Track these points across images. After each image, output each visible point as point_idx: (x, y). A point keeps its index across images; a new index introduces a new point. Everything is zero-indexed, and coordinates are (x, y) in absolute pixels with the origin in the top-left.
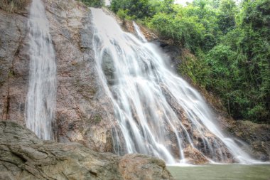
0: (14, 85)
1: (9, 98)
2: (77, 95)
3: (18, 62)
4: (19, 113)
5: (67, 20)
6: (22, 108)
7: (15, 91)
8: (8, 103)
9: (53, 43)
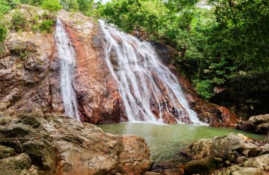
0: (52, 77)
1: (50, 86)
2: (93, 80)
3: (52, 63)
4: (58, 94)
5: (82, 30)
6: (59, 91)
7: (53, 81)
8: (50, 88)
9: (74, 47)
